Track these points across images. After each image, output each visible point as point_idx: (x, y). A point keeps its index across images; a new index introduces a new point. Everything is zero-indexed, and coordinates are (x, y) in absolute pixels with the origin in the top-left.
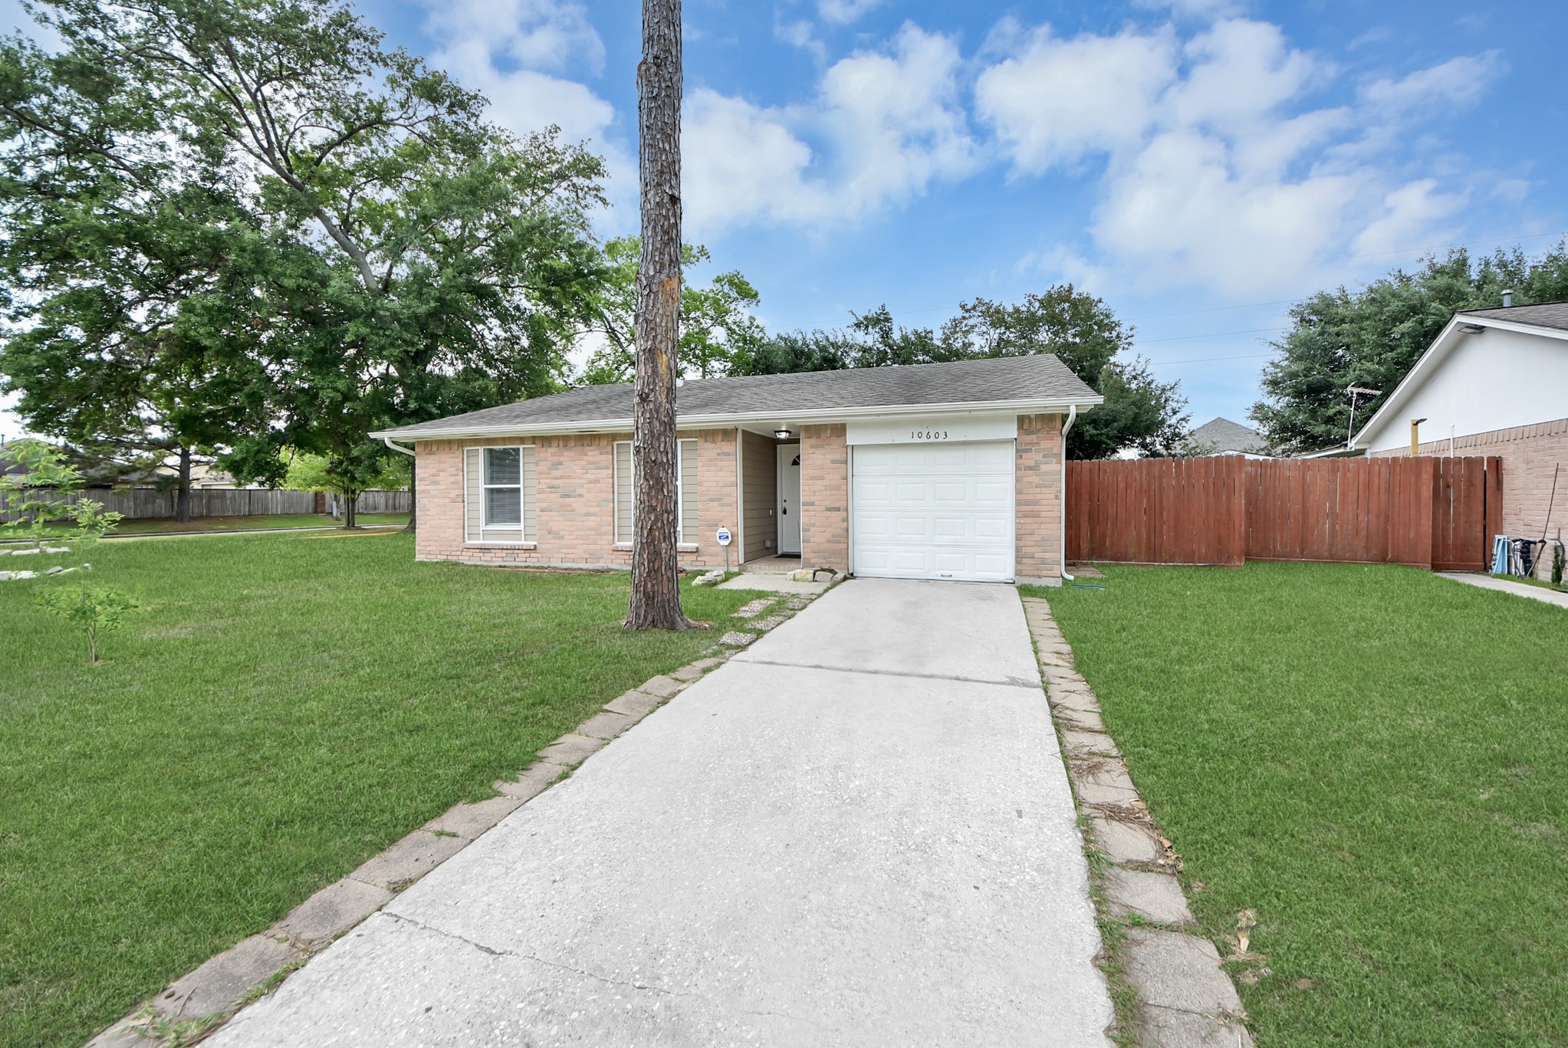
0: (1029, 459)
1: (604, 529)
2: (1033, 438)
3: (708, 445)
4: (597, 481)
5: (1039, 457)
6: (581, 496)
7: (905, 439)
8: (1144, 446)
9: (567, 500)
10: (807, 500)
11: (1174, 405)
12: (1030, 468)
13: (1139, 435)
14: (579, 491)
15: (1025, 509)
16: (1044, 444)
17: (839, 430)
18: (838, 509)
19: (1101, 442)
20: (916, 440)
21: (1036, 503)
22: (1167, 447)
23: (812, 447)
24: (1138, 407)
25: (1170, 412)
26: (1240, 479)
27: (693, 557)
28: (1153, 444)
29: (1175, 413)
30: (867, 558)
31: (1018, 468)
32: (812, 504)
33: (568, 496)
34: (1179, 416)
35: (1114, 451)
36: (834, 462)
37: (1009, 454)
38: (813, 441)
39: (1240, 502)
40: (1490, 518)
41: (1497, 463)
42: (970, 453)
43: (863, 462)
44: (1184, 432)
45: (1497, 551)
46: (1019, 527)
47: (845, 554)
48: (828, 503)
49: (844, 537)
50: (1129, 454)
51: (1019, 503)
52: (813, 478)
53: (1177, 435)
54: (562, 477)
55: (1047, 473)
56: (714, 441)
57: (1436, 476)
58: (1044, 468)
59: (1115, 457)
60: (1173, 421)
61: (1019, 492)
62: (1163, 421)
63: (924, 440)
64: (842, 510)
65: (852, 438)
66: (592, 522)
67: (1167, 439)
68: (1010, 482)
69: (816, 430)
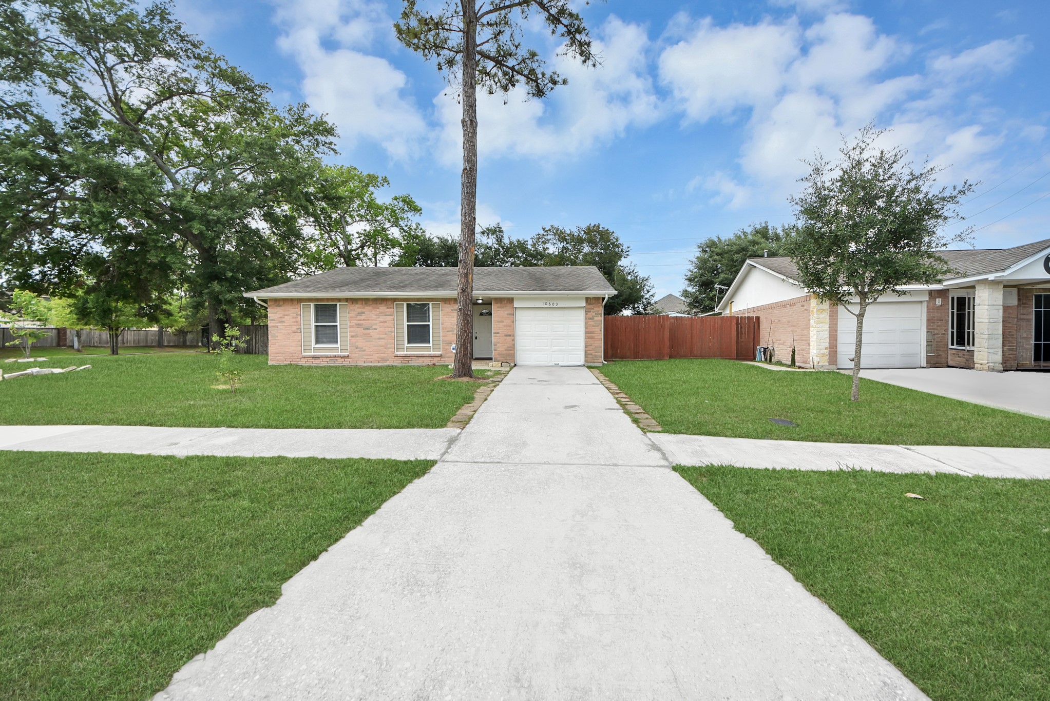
0: (590, 315)
1: (389, 346)
2: (591, 306)
3: (446, 305)
4: (385, 322)
5: (594, 314)
6: (376, 329)
7: (539, 305)
8: (634, 308)
9: (367, 331)
10: (496, 331)
11: (648, 288)
12: (591, 319)
13: (631, 303)
14: (374, 327)
15: (589, 335)
16: (596, 309)
17: (511, 300)
18: (510, 336)
19: (615, 306)
20: (545, 306)
21: (593, 333)
22: (645, 309)
23: (498, 307)
24: (631, 289)
25: (646, 292)
26: (667, 324)
27: (439, 359)
28: (638, 307)
29: (648, 292)
30: (522, 357)
31: (586, 319)
32: (498, 333)
33: (368, 329)
34: (650, 293)
35: (621, 311)
36: (508, 314)
37: (582, 312)
38: (499, 305)
39: (667, 334)
40: (756, 339)
41: (758, 318)
42: (566, 312)
43: (520, 315)
44: (652, 302)
45: (758, 352)
46: (586, 342)
47: (513, 356)
48: (506, 333)
49: (512, 348)
50: (627, 313)
51: (586, 333)
52: (499, 322)
53: (650, 303)
54: (364, 320)
55: (597, 321)
56: (450, 304)
57: (737, 324)
58: (596, 318)
59: (621, 314)
60: (647, 296)
61: (586, 328)
62: (643, 296)
63: (548, 306)
64: (511, 336)
65: (516, 304)
66: (382, 342)
67: (644, 305)
68: (582, 325)
69: (500, 300)
